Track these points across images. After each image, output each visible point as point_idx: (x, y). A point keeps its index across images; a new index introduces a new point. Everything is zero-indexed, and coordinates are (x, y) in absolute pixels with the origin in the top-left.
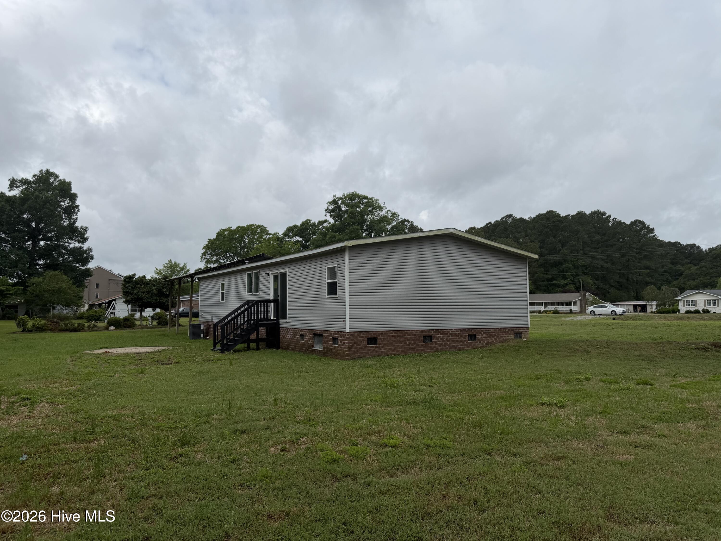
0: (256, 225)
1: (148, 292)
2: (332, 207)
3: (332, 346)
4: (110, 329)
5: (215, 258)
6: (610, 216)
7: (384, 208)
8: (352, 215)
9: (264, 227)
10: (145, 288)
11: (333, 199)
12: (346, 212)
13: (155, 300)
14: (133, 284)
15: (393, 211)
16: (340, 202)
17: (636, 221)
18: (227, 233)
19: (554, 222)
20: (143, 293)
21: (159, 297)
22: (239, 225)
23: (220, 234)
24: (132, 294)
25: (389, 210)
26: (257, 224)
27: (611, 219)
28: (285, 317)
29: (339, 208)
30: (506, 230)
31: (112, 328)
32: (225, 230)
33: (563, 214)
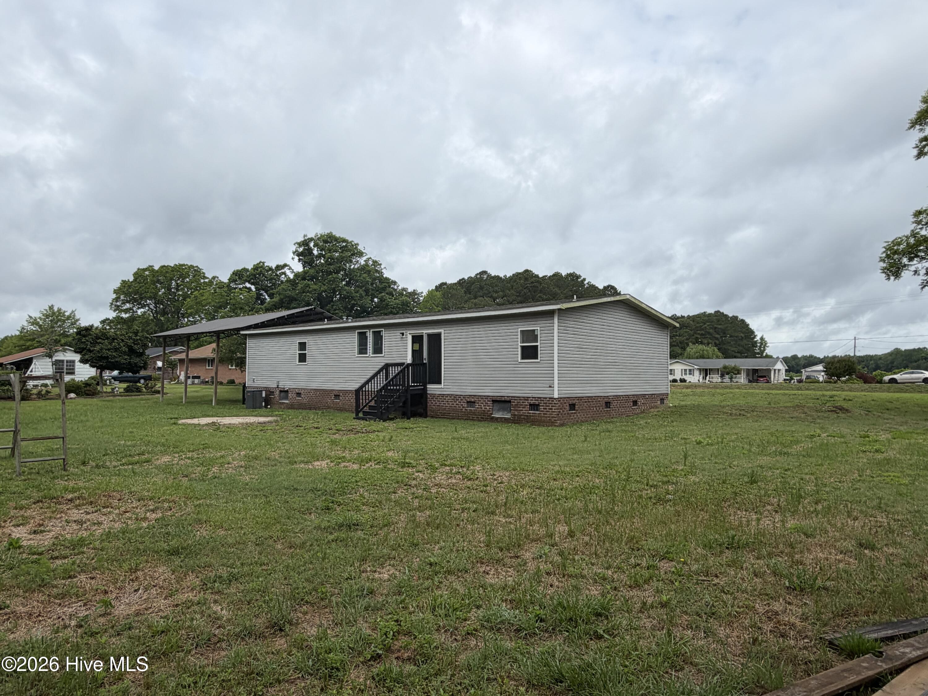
0: (187, 265)
1: (116, 350)
2: (301, 250)
3: (530, 413)
4: (69, 397)
5: (128, 306)
6: (584, 279)
7: (364, 255)
8: (330, 261)
9: (199, 268)
10: (110, 344)
11: (303, 239)
12: (319, 256)
13: (125, 359)
14: (92, 338)
15: (375, 259)
16: (312, 245)
17: (609, 286)
18: (147, 273)
19: (532, 282)
20: (109, 350)
21: (128, 355)
22: (163, 265)
23: (139, 274)
24: (90, 351)
25: (370, 258)
26: (189, 264)
27: (586, 282)
28: (438, 381)
29: (310, 251)
30: (481, 288)
31: (72, 395)
32: (144, 270)
33: (541, 276)
